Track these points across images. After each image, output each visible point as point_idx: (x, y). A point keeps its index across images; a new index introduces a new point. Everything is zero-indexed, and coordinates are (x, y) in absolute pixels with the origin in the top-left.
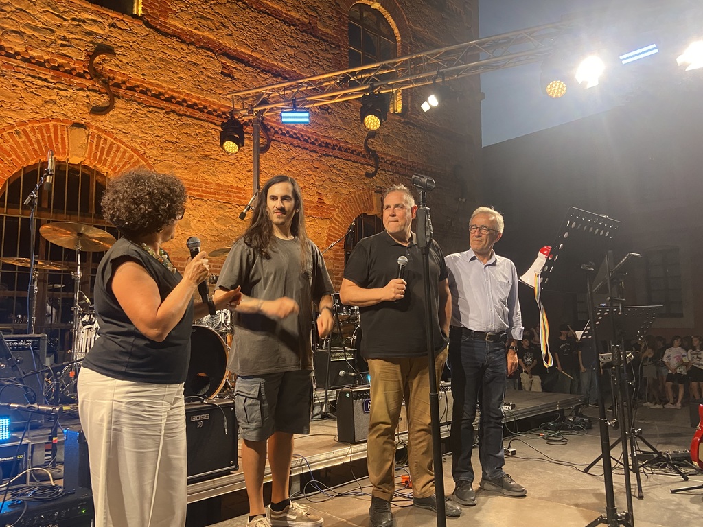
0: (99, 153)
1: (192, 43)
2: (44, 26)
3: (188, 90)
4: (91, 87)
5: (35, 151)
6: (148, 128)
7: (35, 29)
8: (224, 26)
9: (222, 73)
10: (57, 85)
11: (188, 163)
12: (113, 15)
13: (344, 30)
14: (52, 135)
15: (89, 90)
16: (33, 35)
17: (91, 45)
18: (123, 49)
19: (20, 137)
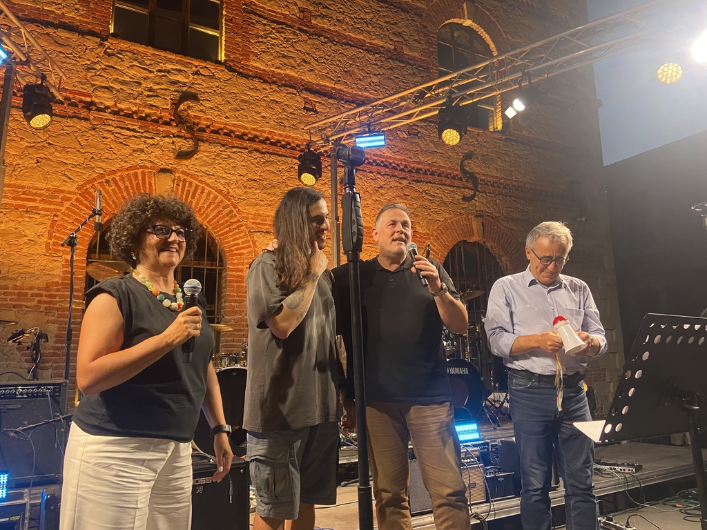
0: (184, 196)
1: (275, 83)
2: (132, 80)
3: (271, 127)
4: (176, 134)
5: (124, 197)
6: (231, 168)
7: (122, 83)
8: (306, 62)
9: (305, 108)
10: (145, 134)
11: (271, 199)
12: (197, 64)
13: (432, 52)
14: (140, 182)
15: (174, 137)
16: (121, 89)
17: (176, 93)
18: (206, 95)
19: (110, 186)
